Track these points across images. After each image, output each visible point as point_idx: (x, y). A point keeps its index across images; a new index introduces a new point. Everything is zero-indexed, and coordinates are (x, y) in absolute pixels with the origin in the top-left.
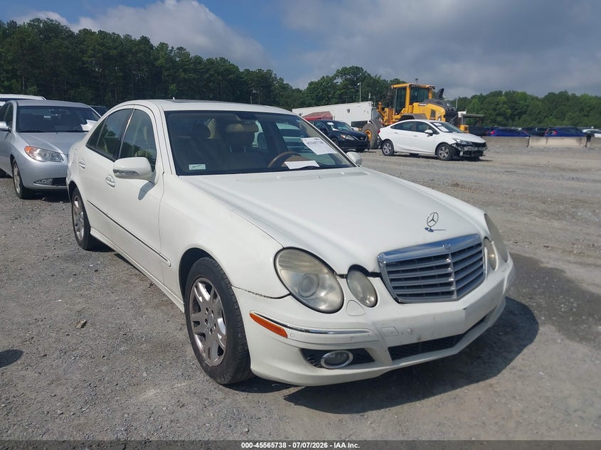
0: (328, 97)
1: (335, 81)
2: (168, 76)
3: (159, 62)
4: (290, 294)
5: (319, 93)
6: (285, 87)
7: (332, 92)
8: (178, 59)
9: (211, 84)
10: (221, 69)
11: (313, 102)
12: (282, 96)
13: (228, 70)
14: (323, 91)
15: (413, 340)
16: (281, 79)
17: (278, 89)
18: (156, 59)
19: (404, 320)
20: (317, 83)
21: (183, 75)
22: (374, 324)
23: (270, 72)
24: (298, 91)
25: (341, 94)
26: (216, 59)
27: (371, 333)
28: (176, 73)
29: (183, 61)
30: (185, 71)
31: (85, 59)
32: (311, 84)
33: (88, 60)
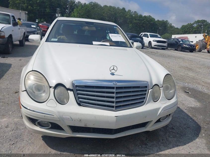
0: (189, 31)
1: (193, 25)
2: (130, 21)
3: (127, 16)
4: (26, 91)
5: (186, 29)
6: (172, 27)
7: (191, 29)
8: (134, 16)
9: (144, 24)
10: (149, 20)
11: (183, 33)
12: (170, 30)
13: (151, 20)
14: (188, 29)
15: (82, 125)
16: (171, 24)
17: (169, 27)
18: (126, 15)
19: (76, 114)
20: (185, 26)
21: (135, 21)
22: (59, 112)
23: (167, 21)
24: (177, 28)
25: (195, 31)
26: (147, 16)
27: (55, 116)
28: (132, 20)
29: (135, 16)
30: (136, 20)
31: (104, 15)
32: (183, 26)
33: (105, 15)
